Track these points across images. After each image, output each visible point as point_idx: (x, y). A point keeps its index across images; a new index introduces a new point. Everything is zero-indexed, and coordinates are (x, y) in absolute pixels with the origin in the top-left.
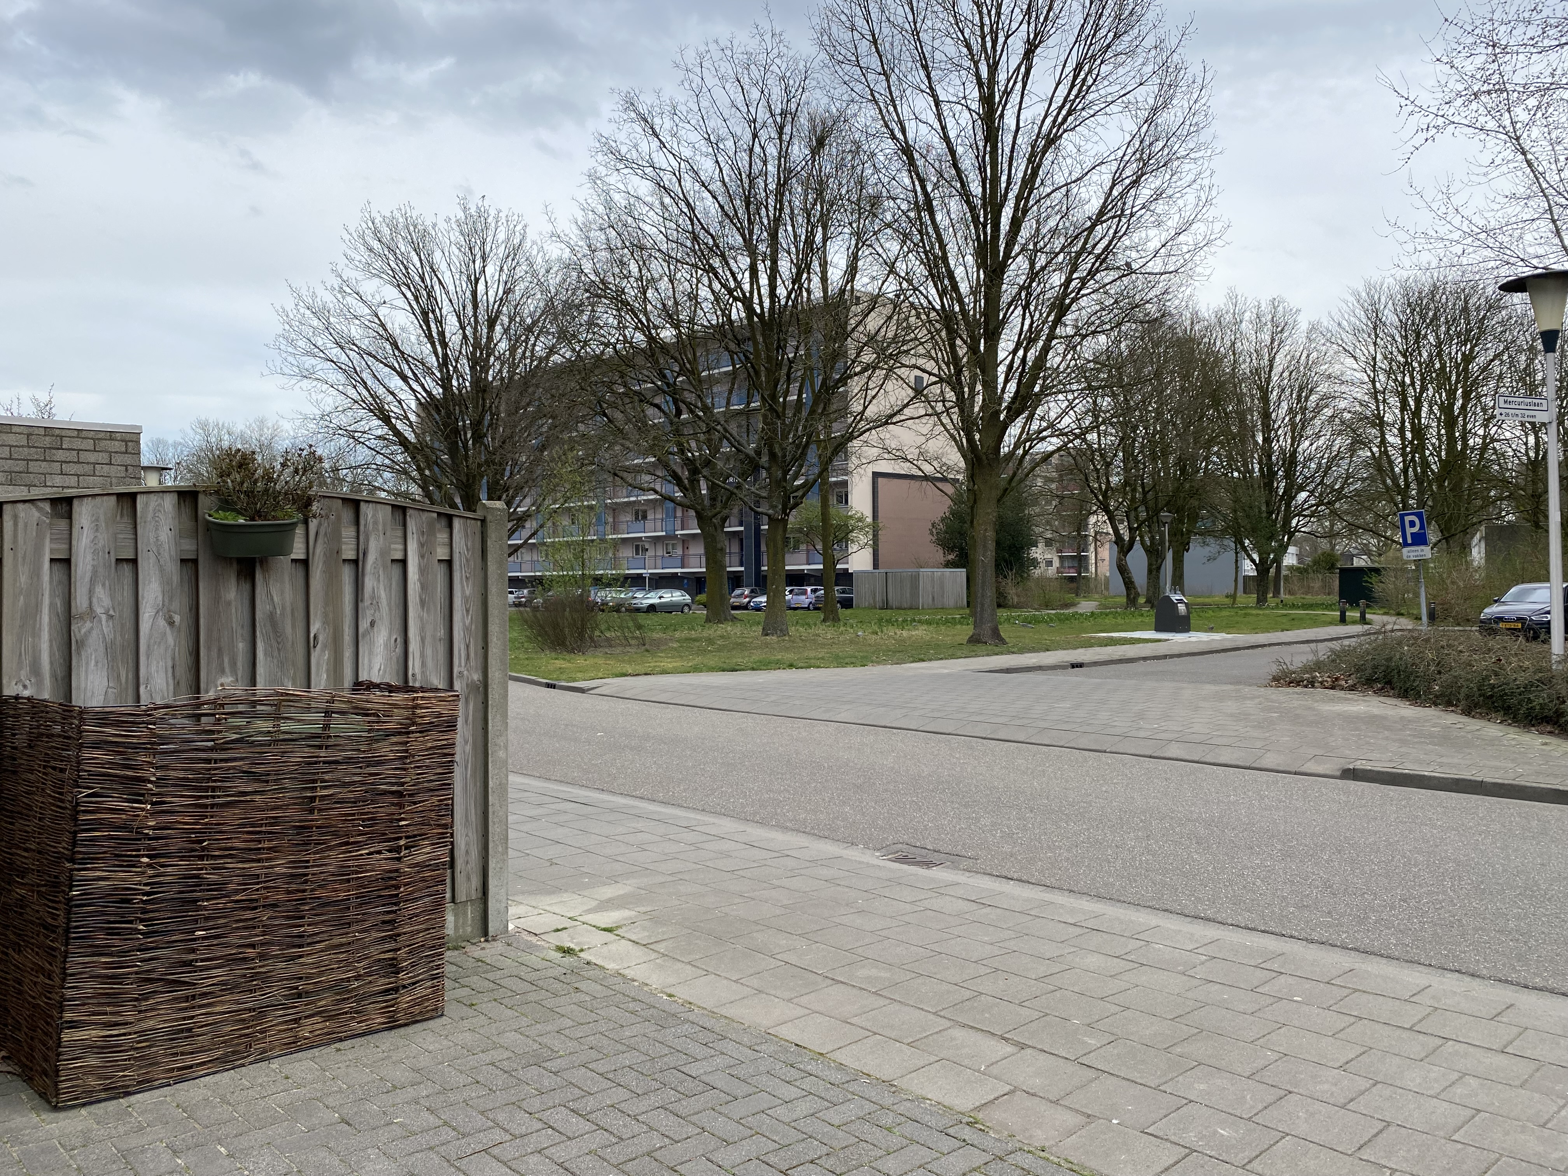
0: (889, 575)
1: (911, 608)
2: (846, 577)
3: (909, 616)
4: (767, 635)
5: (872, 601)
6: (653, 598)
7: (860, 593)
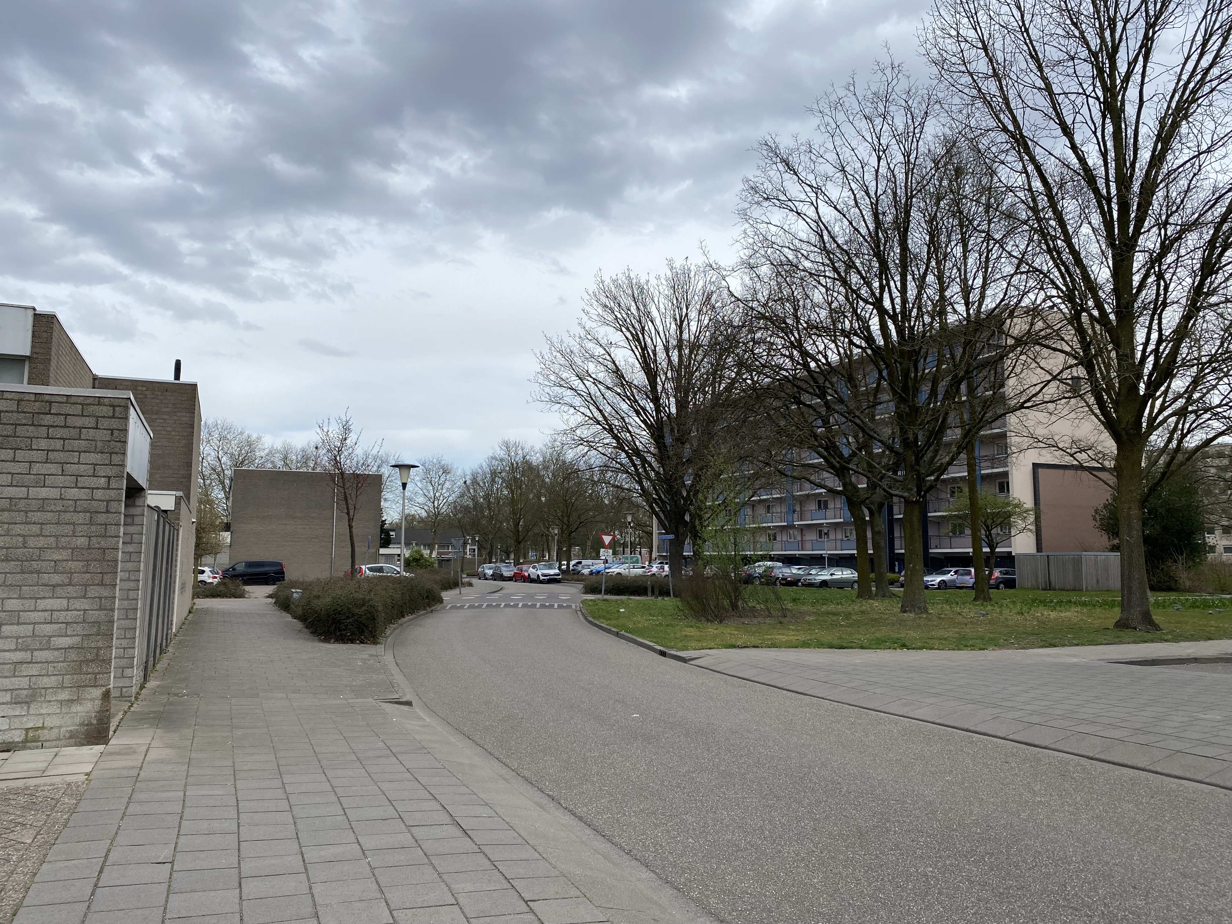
0: (1051, 558)
1: (1074, 590)
2: (1008, 560)
3: (1064, 598)
4: (905, 612)
5: (1034, 583)
6: (825, 575)
7: (1021, 574)
